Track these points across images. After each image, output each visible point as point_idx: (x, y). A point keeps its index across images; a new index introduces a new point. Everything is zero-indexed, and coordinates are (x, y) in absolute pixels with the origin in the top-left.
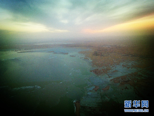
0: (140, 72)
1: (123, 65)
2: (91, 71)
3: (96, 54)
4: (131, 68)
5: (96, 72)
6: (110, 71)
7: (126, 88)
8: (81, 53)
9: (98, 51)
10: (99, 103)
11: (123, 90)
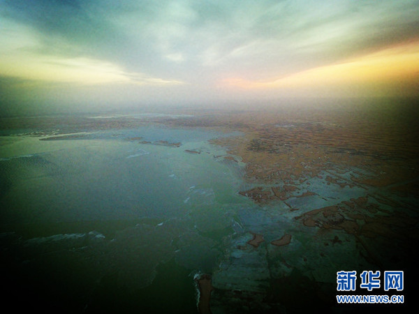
0: (374, 197)
1: (328, 178)
2: (242, 193)
3: (256, 146)
4: (351, 187)
5: (257, 196)
6: (295, 193)
7: (336, 240)
8: (215, 142)
9: (262, 139)
10: (262, 280)
11: (327, 245)
